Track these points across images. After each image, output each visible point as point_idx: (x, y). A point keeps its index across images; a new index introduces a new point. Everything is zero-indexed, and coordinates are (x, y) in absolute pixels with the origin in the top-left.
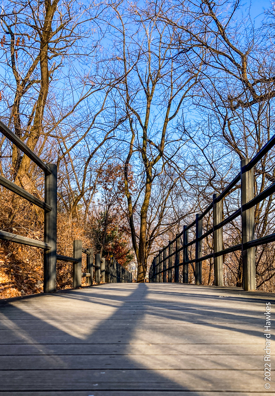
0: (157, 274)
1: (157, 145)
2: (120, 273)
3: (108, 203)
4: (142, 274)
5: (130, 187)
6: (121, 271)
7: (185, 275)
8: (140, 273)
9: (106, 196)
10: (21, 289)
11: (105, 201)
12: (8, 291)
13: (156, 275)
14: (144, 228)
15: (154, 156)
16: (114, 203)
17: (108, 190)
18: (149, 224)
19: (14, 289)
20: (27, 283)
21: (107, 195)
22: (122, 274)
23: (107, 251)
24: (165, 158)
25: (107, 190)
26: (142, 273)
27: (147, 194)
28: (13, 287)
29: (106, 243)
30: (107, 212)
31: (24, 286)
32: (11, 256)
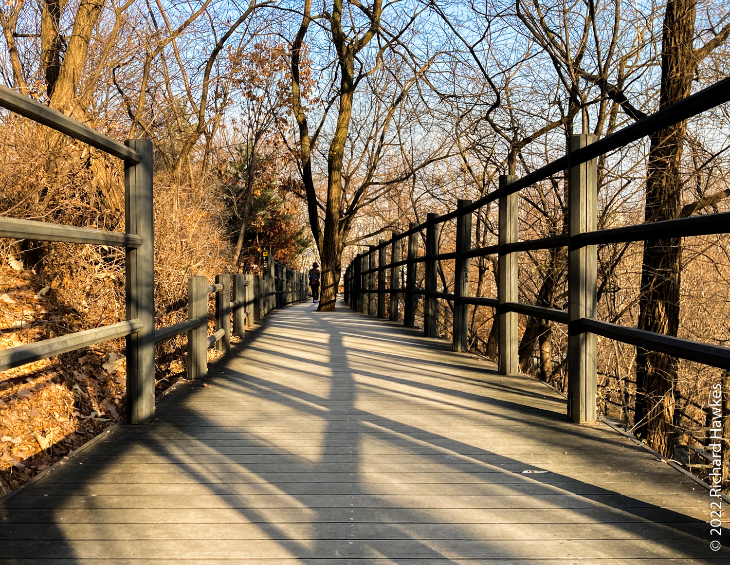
0: (365, 291)
1: (365, 5)
2: (283, 281)
3: (254, 129)
4: (331, 290)
5: (303, 95)
6: (285, 278)
7: (430, 320)
8: (327, 287)
9: (251, 112)
10: (74, 384)
11: (248, 123)
12: (45, 394)
13: (363, 294)
14: (335, 190)
15: (359, 32)
16: (269, 129)
17: (254, 102)
18: (345, 179)
19: (58, 386)
20: (85, 364)
21: (253, 110)
22: (287, 282)
23: (253, 231)
24: (382, 36)
25: (254, 99)
26: (331, 286)
27: (343, 115)
28: (54, 381)
29: (252, 214)
30: (253, 150)
31: (80, 373)
32: (48, 294)
